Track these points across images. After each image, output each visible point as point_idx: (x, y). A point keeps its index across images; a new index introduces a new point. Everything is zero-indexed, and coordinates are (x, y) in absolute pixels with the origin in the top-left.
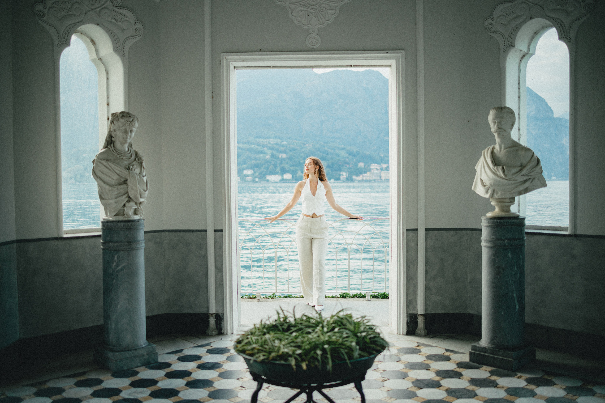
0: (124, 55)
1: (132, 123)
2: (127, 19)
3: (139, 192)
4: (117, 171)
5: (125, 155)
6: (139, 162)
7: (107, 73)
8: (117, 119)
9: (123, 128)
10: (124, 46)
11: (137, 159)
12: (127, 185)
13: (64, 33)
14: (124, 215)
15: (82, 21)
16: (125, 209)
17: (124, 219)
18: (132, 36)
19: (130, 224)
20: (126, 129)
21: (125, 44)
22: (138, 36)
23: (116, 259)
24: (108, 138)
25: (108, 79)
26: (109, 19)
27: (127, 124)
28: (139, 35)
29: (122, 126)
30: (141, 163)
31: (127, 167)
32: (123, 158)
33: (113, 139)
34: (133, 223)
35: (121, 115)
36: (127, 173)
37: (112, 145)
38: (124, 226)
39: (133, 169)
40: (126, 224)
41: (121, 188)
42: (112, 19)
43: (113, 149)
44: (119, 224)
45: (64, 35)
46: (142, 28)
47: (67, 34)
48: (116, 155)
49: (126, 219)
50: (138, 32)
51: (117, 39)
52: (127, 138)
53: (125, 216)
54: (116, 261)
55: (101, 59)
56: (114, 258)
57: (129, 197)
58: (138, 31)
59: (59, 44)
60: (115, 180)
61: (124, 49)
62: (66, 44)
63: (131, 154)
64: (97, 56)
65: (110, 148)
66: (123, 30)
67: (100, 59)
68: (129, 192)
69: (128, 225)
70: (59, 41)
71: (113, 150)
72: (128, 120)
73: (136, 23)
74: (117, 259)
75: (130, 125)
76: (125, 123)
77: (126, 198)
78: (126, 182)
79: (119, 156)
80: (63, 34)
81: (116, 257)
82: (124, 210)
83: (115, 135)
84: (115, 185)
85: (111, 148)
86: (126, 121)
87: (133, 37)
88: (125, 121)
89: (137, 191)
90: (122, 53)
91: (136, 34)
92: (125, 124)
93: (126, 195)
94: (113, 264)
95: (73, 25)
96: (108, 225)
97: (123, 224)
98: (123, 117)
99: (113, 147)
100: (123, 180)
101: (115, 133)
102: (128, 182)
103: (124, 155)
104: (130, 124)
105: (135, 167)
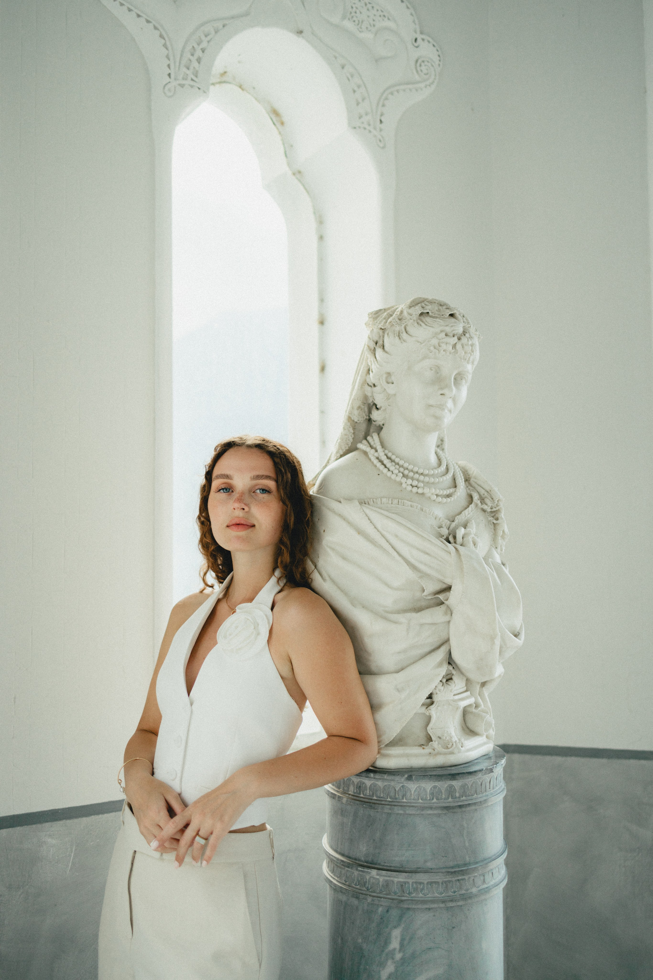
0: (381, 145)
1: (464, 340)
2: (391, 24)
3: (498, 642)
4: (405, 551)
5: (432, 480)
6: (484, 511)
7: (321, 222)
8: (397, 328)
9: (427, 363)
10: (382, 115)
11: (476, 497)
12: (450, 611)
13: (189, 48)
14: (430, 739)
15: (247, 14)
16: (433, 711)
17: (432, 762)
18: (408, 83)
19: (457, 784)
20: (437, 369)
21: (383, 105)
22: (422, 85)
23: (395, 944)
24: (356, 412)
25: (321, 238)
26: (336, 19)
27: (444, 346)
28: (428, 83)
29: (425, 357)
30: (494, 514)
31: (445, 532)
32: (426, 490)
33: (376, 415)
34: (469, 780)
35: (418, 310)
36: (452, 558)
37: (374, 439)
38: (432, 794)
39: (470, 539)
40: (443, 785)
41: (422, 625)
42: (344, 18)
43: (381, 454)
44: (413, 786)
45: (187, 55)
46: (436, 59)
47: (199, 53)
48: (398, 479)
49: (440, 760)
50: (425, 71)
51: (359, 87)
52: (441, 407)
53: (435, 744)
54: (398, 956)
55: (300, 172)
56: (387, 942)
57: (450, 661)
58: (423, 68)
59: (169, 86)
60: (397, 589)
61: (381, 122)
62: (192, 87)
63: (450, 475)
64: (289, 164)
65: (368, 449)
66: (377, 60)
67: (298, 173)
68: (453, 642)
69: (451, 791)
70: (169, 75)
71: (384, 458)
72: (448, 329)
73: (419, 40)
74: (402, 945)
75: (456, 352)
76: (435, 341)
77: (440, 665)
78: (441, 597)
79: (410, 482)
80: (182, 52)
81: (396, 934)
82: (429, 719)
83: (389, 397)
84: (398, 612)
85: (371, 452)
86: (443, 335)
87: (410, 86)
88: (435, 335)
89: (492, 639)
90: (375, 136)
91: (417, 77)
92: (438, 347)
93: (441, 654)
94: (382, 965)
95: (219, 24)
96: (359, 787)
97: (428, 786)
98: (428, 319)
99: (379, 447)
100: (431, 587)
101: (391, 389)
102: (453, 598)
103: (427, 479)
104: (459, 346)
105: (473, 529)
